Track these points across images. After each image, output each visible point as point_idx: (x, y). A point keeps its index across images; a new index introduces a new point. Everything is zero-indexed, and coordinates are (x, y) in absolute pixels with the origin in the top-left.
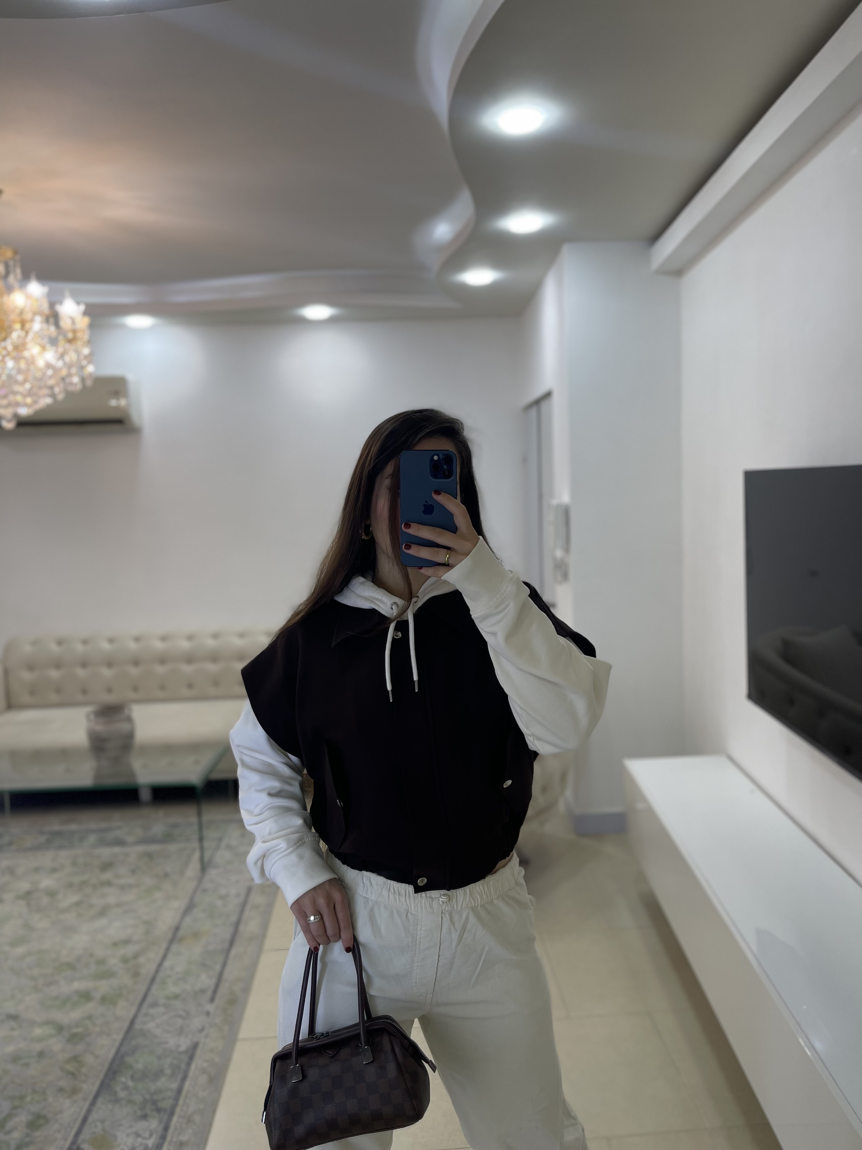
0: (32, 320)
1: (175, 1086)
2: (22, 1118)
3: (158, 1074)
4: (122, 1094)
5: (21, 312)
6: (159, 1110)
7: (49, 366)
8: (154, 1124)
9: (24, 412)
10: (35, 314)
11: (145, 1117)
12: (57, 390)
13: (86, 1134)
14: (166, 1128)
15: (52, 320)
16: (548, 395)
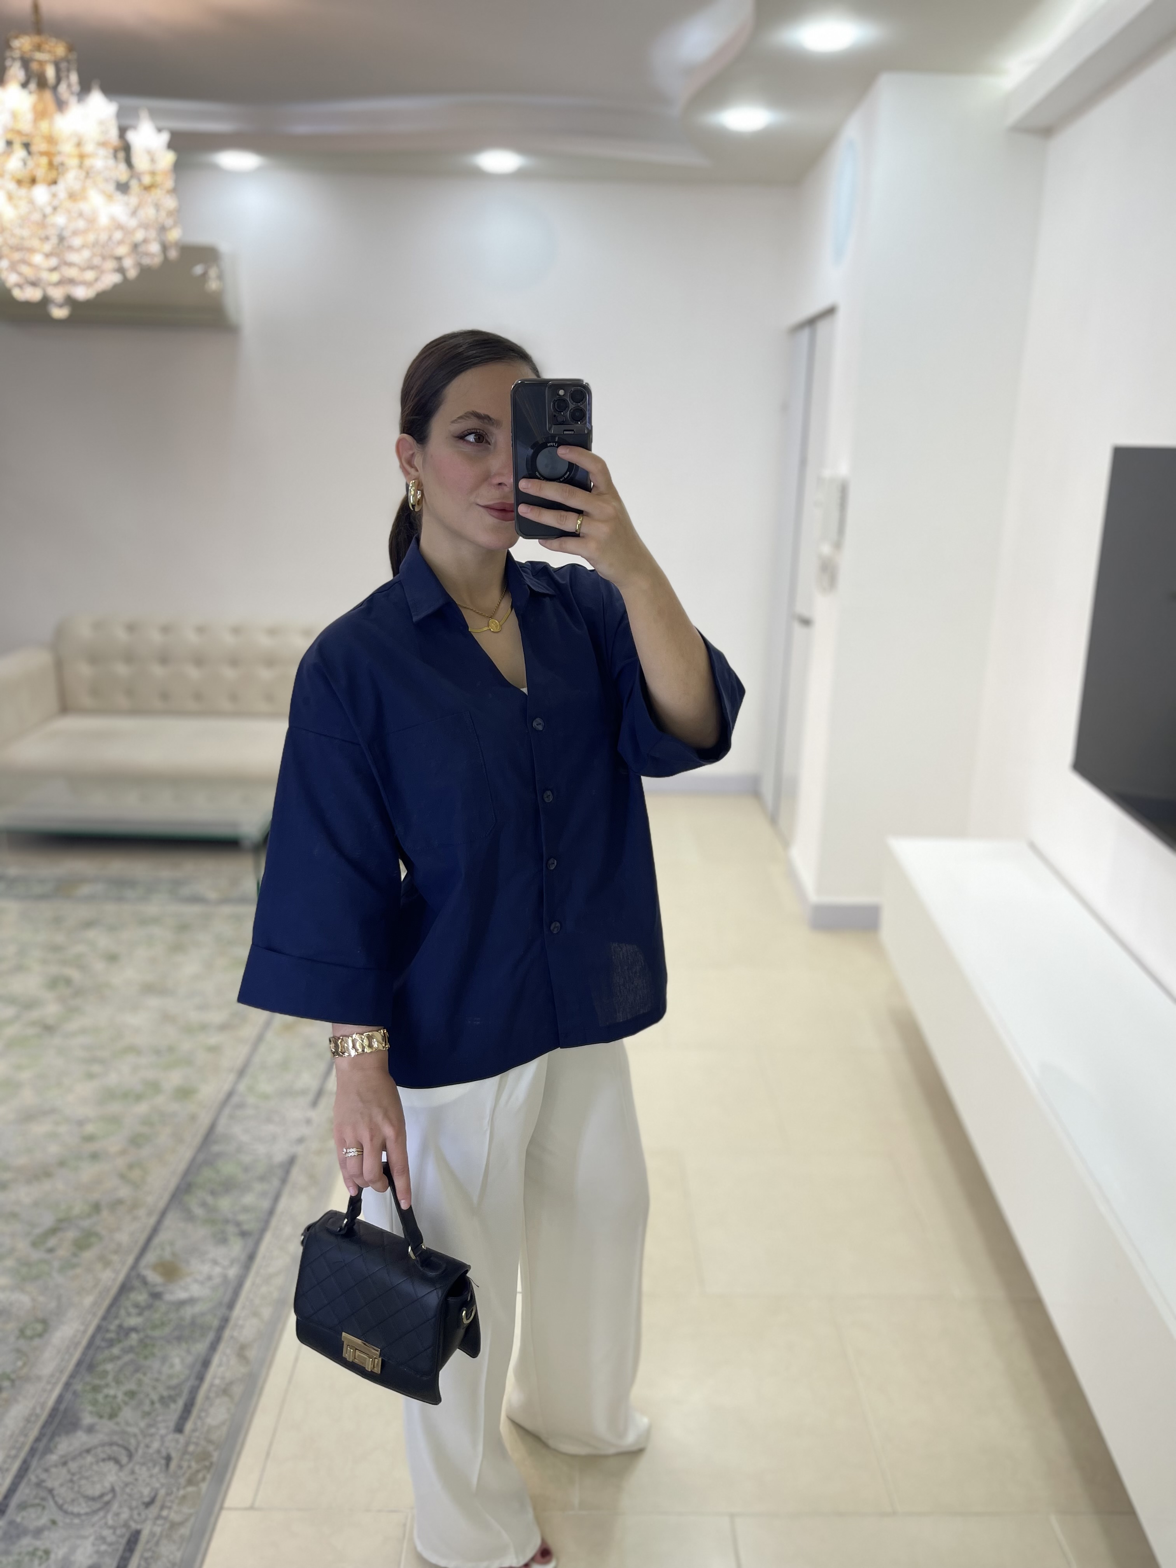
0: (94, 155)
1: (265, 1205)
2: (70, 1234)
5: (80, 142)
6: (244, 1234)
7: (116, 225)
8: (236, 1250)
9: (81, 293)
10: (97, 145)
11: (225, 1241)
12: (128, 263)
13: (151, 1257)
14: (251, 1257)
15: (121, 155)
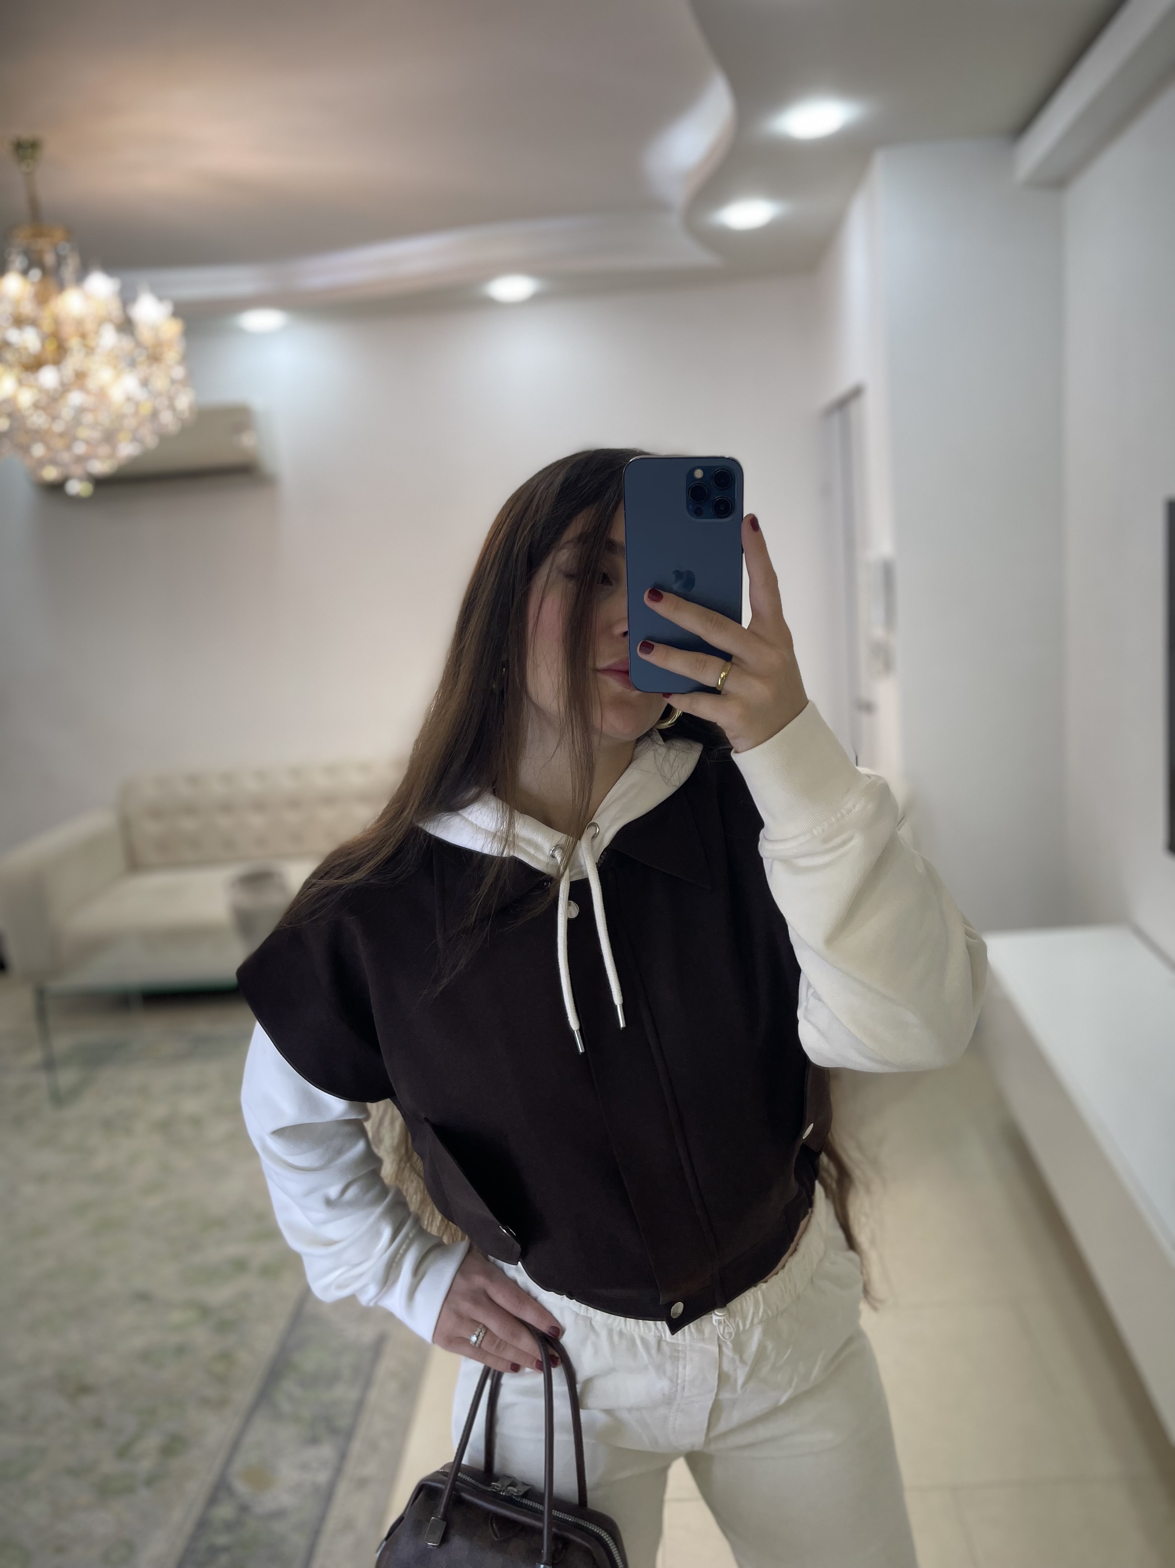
0: (97, 332)
1: (353, 1394)
2: (152, 1442)
3: (333, 1378)
4: (286, 1407)
5: (79, 323)
6: (333, 1431)
7: (129, 399)
8: (326, 1451)
9: (100, 467)
10: (101, 322)
11: (314, 1441)
12: (144, 433)
13: (238, 1465)
14: (343, 1456)
15: (125, 329)
16: (856, 393)
